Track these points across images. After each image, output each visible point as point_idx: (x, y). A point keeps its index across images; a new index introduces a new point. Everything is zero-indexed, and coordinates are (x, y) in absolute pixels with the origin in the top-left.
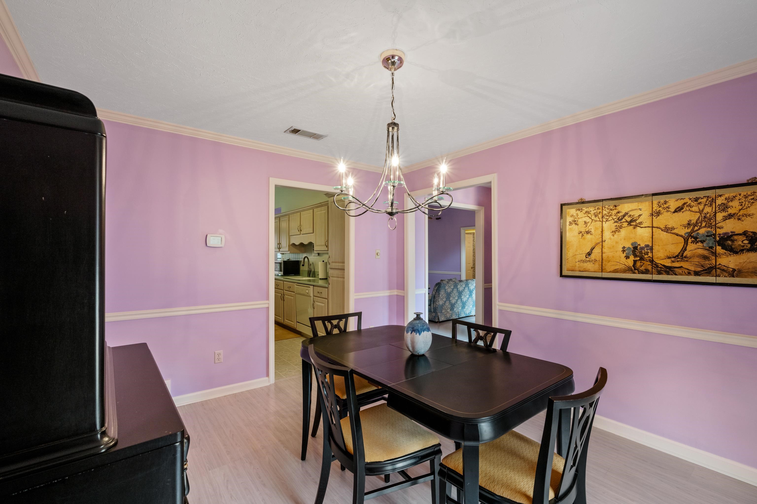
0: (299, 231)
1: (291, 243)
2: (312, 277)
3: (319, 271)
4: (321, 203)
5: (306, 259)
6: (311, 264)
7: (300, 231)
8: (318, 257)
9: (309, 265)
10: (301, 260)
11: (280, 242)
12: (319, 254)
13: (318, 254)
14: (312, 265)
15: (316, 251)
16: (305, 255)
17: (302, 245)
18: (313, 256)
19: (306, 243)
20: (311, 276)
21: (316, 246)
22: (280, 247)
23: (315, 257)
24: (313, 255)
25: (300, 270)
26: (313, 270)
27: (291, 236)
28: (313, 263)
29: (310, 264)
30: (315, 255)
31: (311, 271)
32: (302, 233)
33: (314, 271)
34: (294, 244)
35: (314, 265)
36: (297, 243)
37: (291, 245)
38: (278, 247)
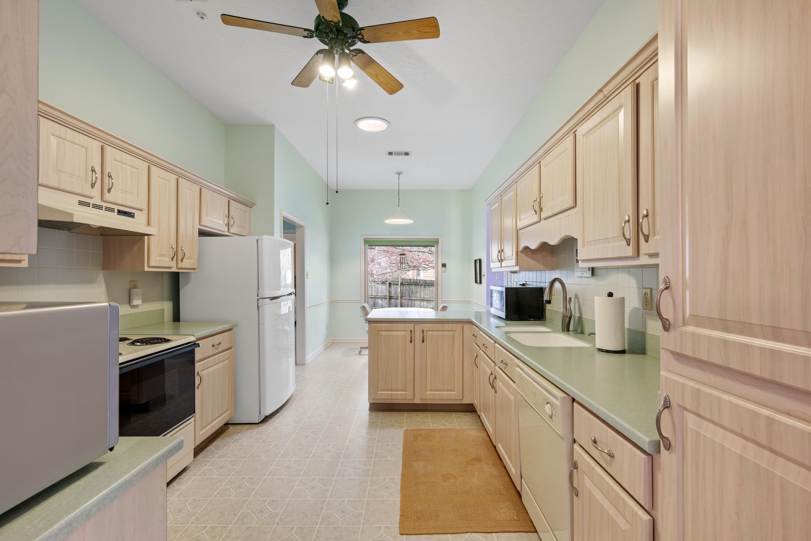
0: (535, 211)
1: (522, 246)
2: (574, 331)
3: (594, 321)
4: (600, 91)
5: (557, 285)
6: (570, 298)
7: (538, 212)
8: (592, 281)
9: (566, 300)
10: (543, 285)
11: (502, 248)
12: (593, 270)
13: (590, 272)
14: (575, 301)
15: (583, 261)
16: (556, 274)
17: (544, 247)
18: (578, 277)
19: (553, 241)
20: (571, 328)
21: (584, 246)
22: (503, 258)
23: (584, 281)
24: (577, 274)
25: (545, 309)
26: (577, 315)
27: (521, 229)
28: (576, 297)
29: (568, 298)
30: (583, 275)
31: (570, 318)
32: (544, 215)
33: (580, 318)
34: (527, 248)
35: (581, 301)
36: (533, 246)
37: (521, 252)
38: (500, 259)
